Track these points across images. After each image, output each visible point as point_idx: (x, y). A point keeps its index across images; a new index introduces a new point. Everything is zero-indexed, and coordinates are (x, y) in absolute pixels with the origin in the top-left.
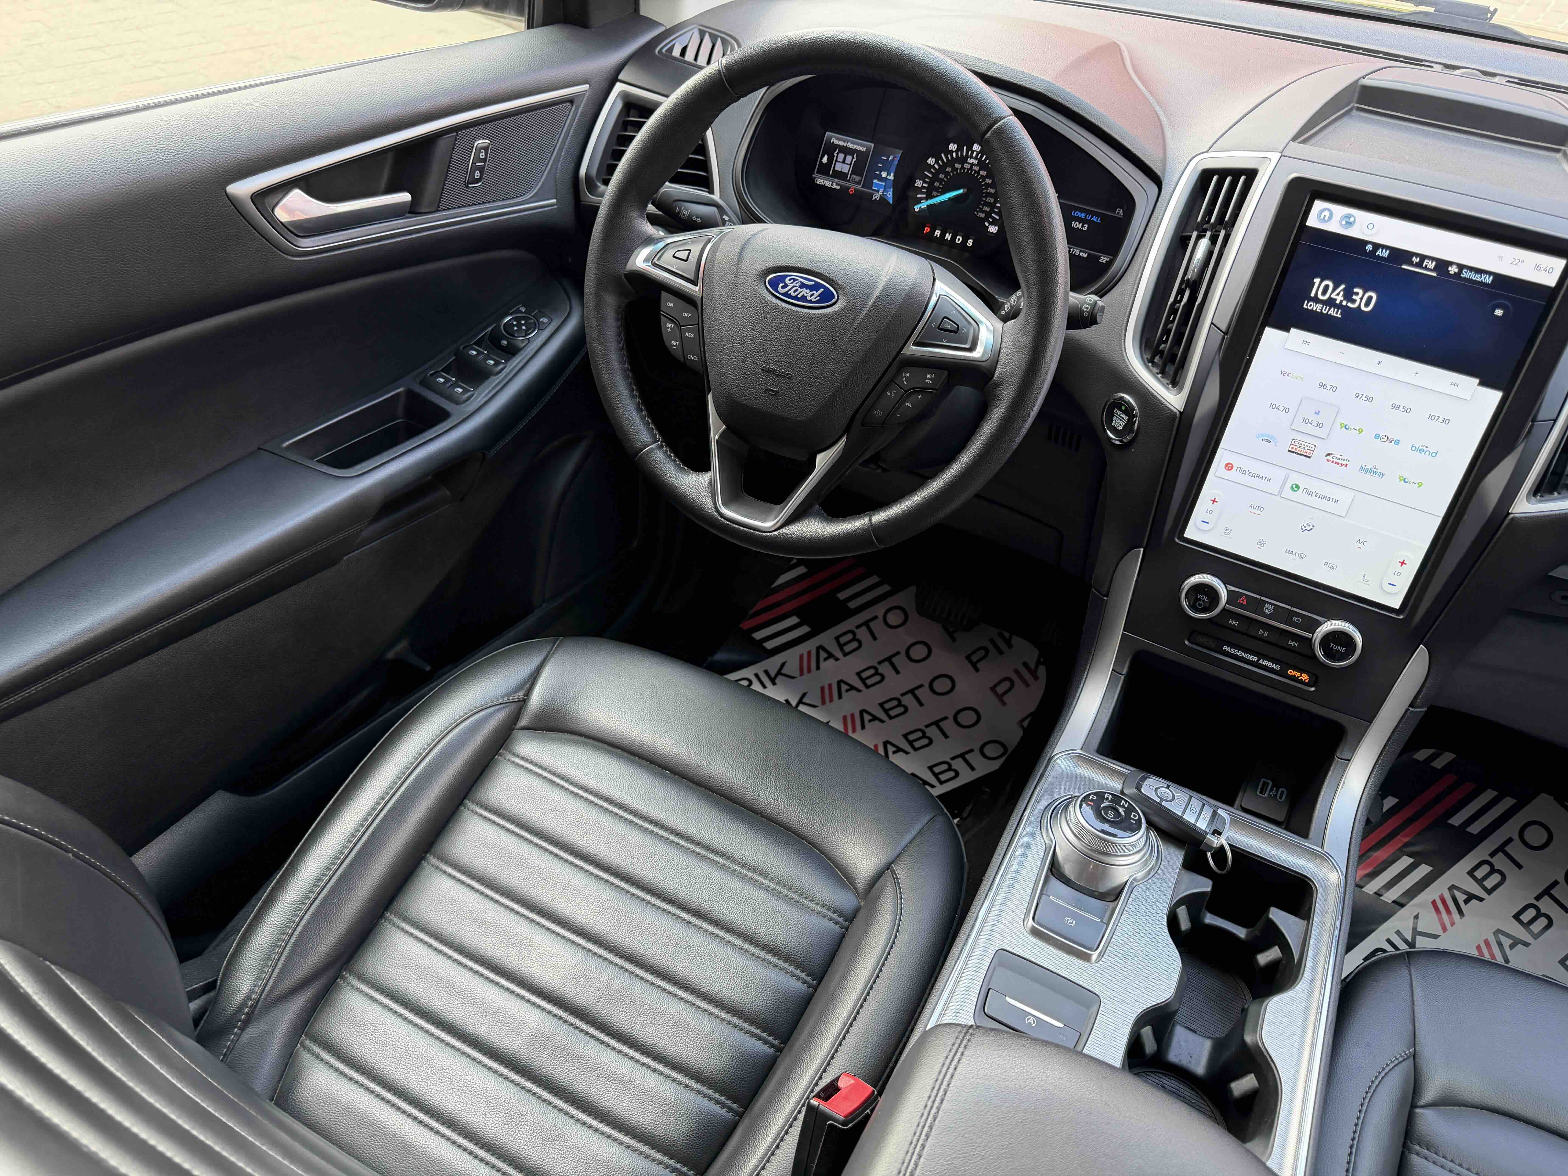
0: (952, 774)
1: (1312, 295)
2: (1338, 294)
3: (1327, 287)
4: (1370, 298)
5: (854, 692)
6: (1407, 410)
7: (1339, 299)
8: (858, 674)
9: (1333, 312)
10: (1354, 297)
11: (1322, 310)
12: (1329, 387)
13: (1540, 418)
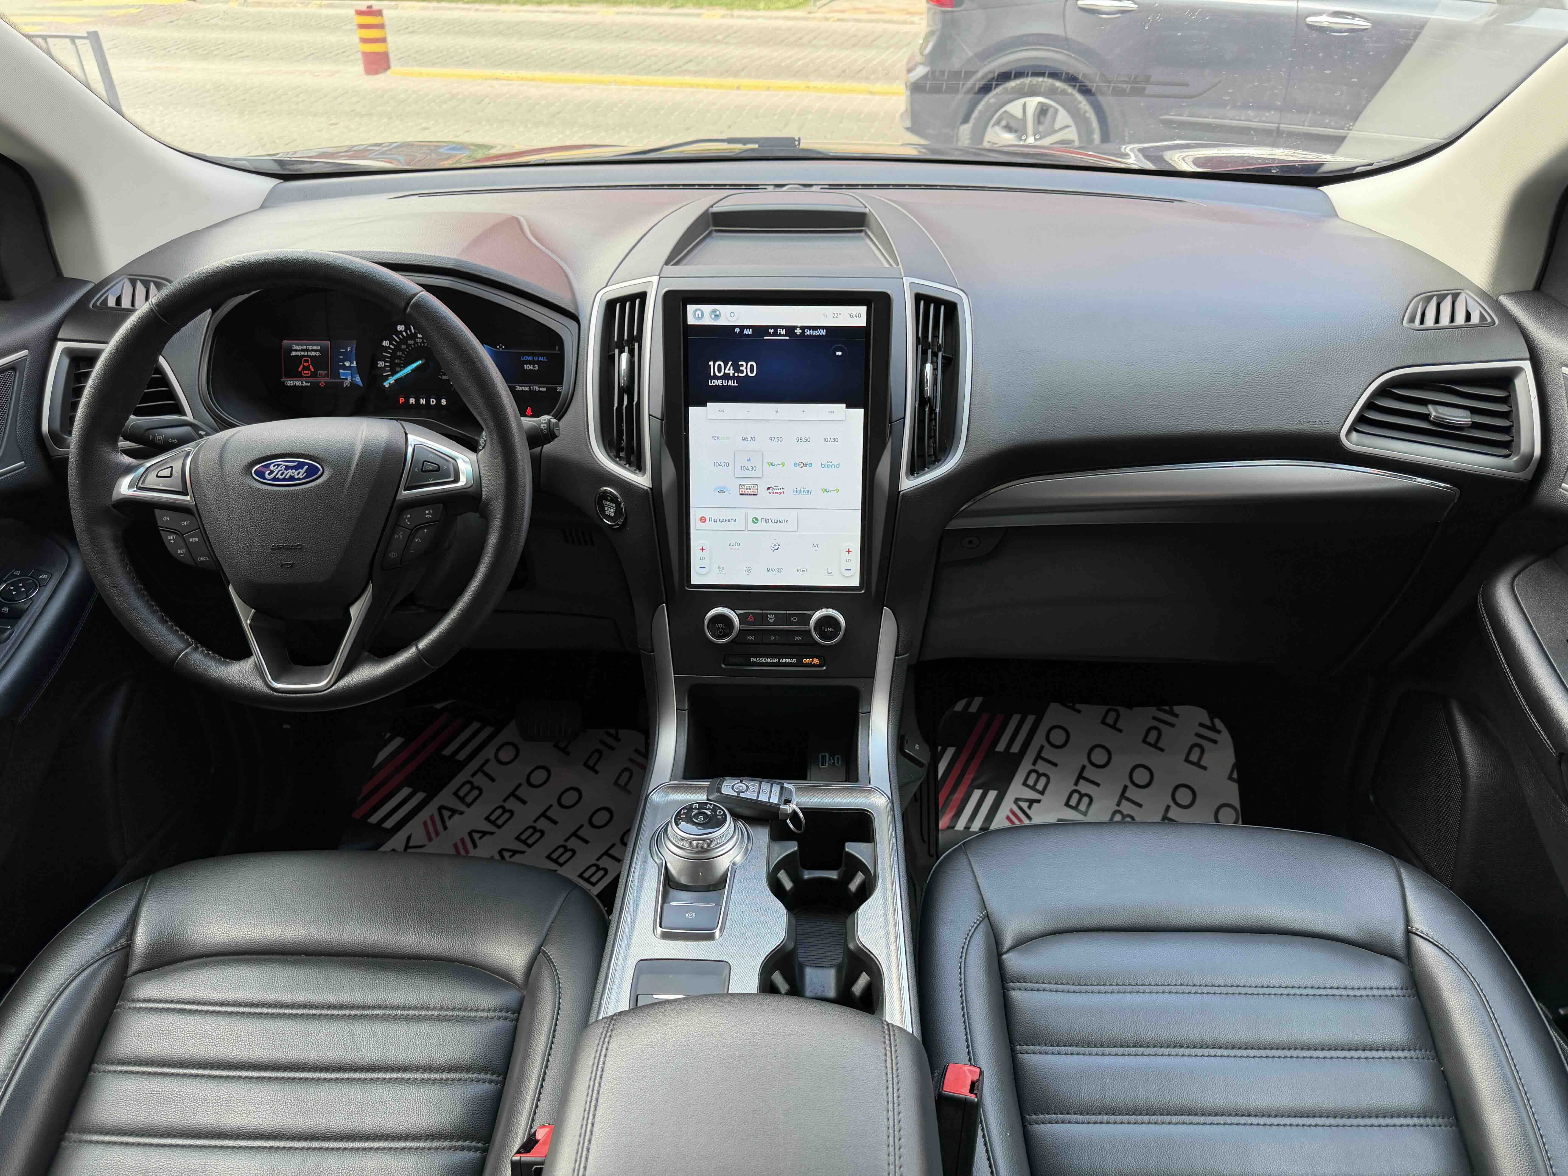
0: (601, 873)
1: (712, 374)
2: (729, 369)
3: (719, 366)
4: (752, 366)
5: (487, 837)
6: (808, 440)
7: (731, 372)
8: (487, 819)
9: (730, 383)
10: (741, 368)
11: (723, 384)
12: (750, 439)
13: (894, 419)
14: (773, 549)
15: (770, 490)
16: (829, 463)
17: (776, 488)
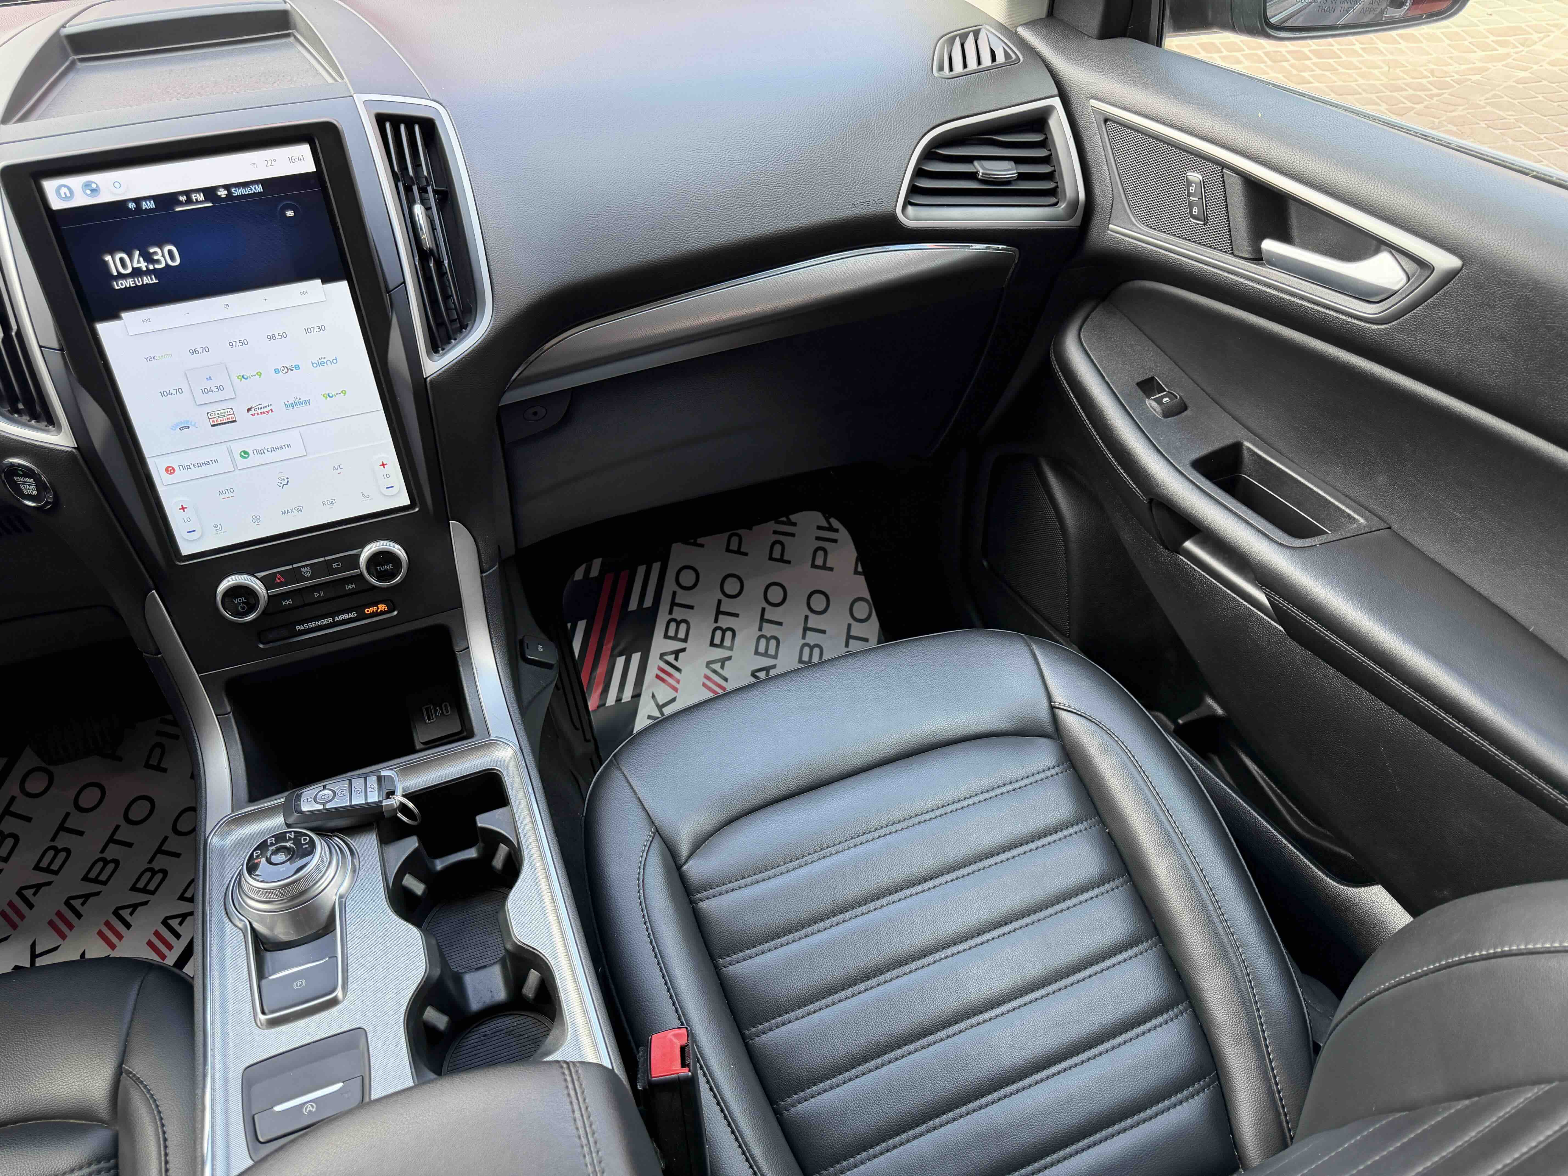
1: (115, 273)
2: (139, 262)
3: (122, 260)
4: (170, 252)
5: (44, 889)
6: (283, 335)
7: (143, 265)
9: (147, 280)
10: (155, 258)
11: (135, 283)
12: (201, 350)
13: (391, 287)
14: (282, 485)
15: (252, 412)
16: (322, 360)
17: (260, 406)
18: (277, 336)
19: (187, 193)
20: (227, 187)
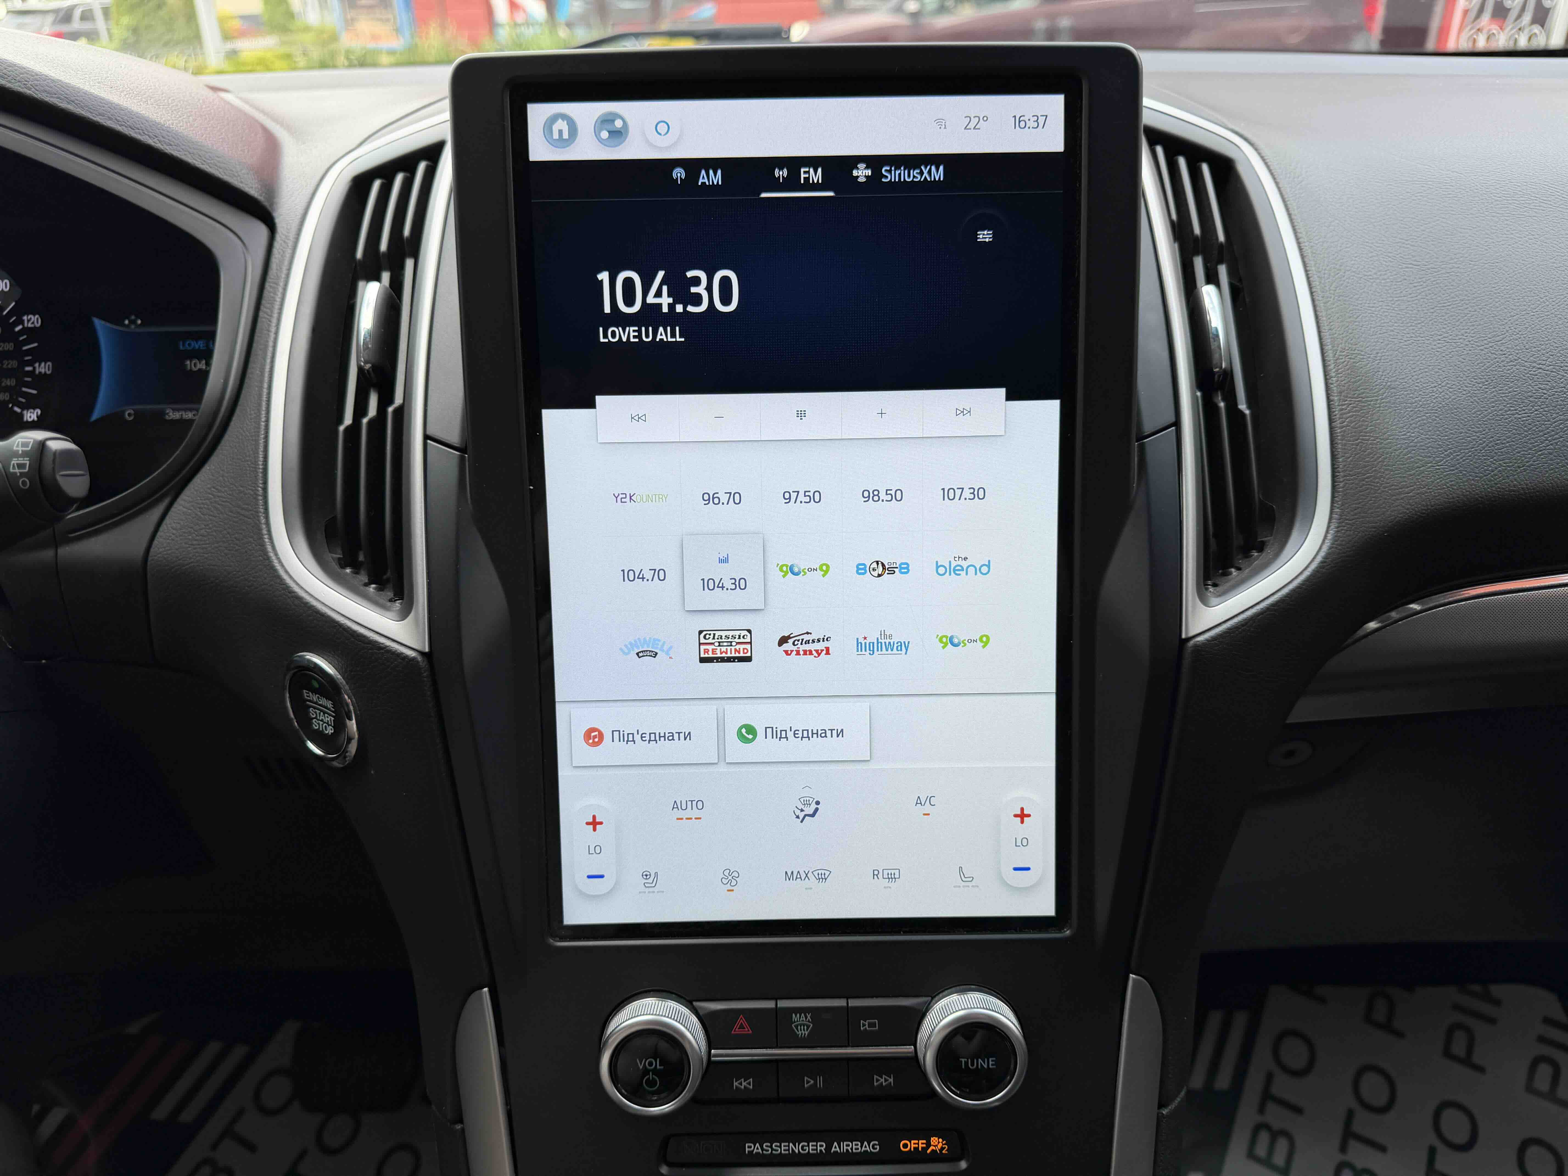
1: (607, 311)
2: (658, 294)
3: (629, 284)
4: (725, 281)
6: (895, 496)
7: (665, 302)
9: (663, 335)
10: (693, 290)
11: (639, 336)
12: (724, 498)
13: (1147, 429)
14: (801, 815)
15: (788, 646)
16: (961, 562)
17: (806, 638)
18: (883, 495)
19: (794, 163)
20: (875, 162)
